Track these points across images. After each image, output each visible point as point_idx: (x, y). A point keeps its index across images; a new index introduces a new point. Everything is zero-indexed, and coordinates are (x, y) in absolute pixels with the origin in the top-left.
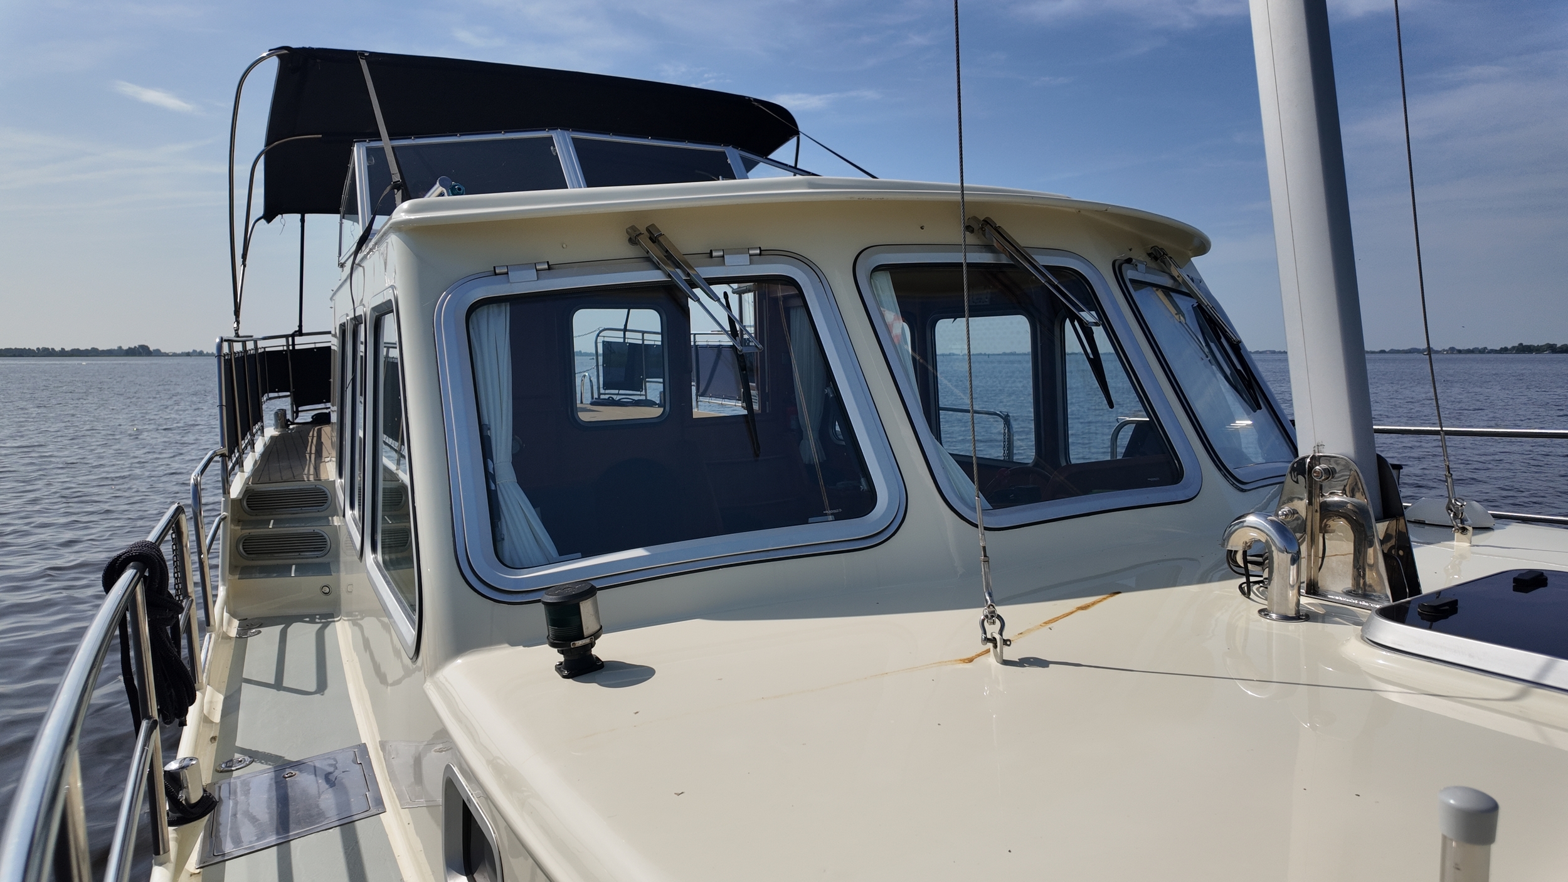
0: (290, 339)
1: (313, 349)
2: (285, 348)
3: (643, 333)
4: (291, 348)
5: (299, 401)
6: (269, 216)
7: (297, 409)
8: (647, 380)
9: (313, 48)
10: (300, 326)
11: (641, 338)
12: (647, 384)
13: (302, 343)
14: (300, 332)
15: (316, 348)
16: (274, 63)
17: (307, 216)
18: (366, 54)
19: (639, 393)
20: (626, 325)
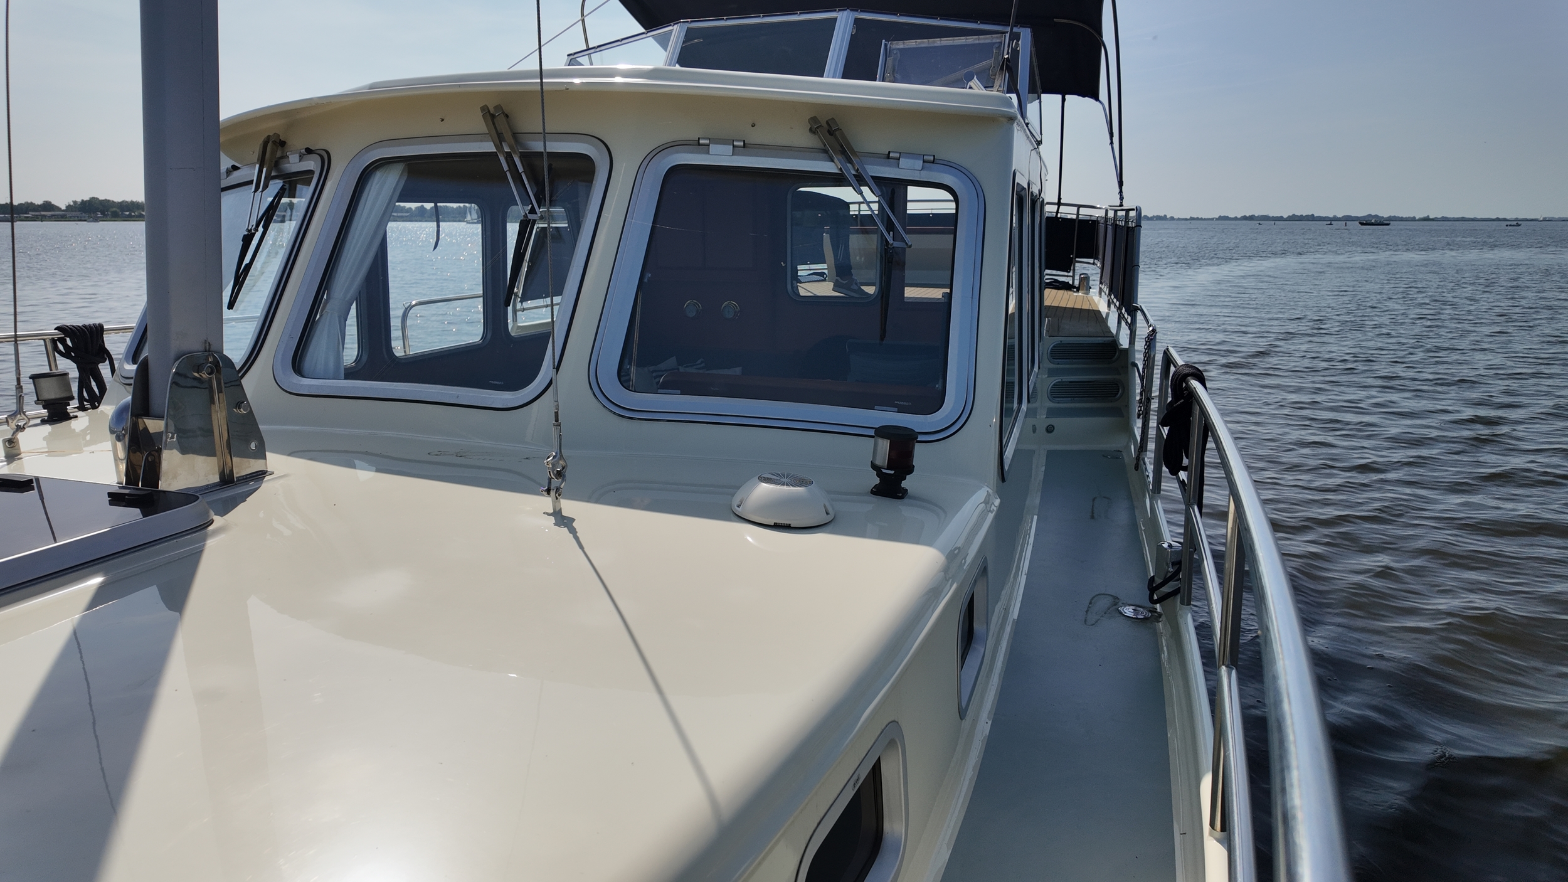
3: (1079, 206)
8: (1077, 259)
11: (1076, 213)
12: (1077, 264)
19: (1066, 274)
20: (1060, 199)
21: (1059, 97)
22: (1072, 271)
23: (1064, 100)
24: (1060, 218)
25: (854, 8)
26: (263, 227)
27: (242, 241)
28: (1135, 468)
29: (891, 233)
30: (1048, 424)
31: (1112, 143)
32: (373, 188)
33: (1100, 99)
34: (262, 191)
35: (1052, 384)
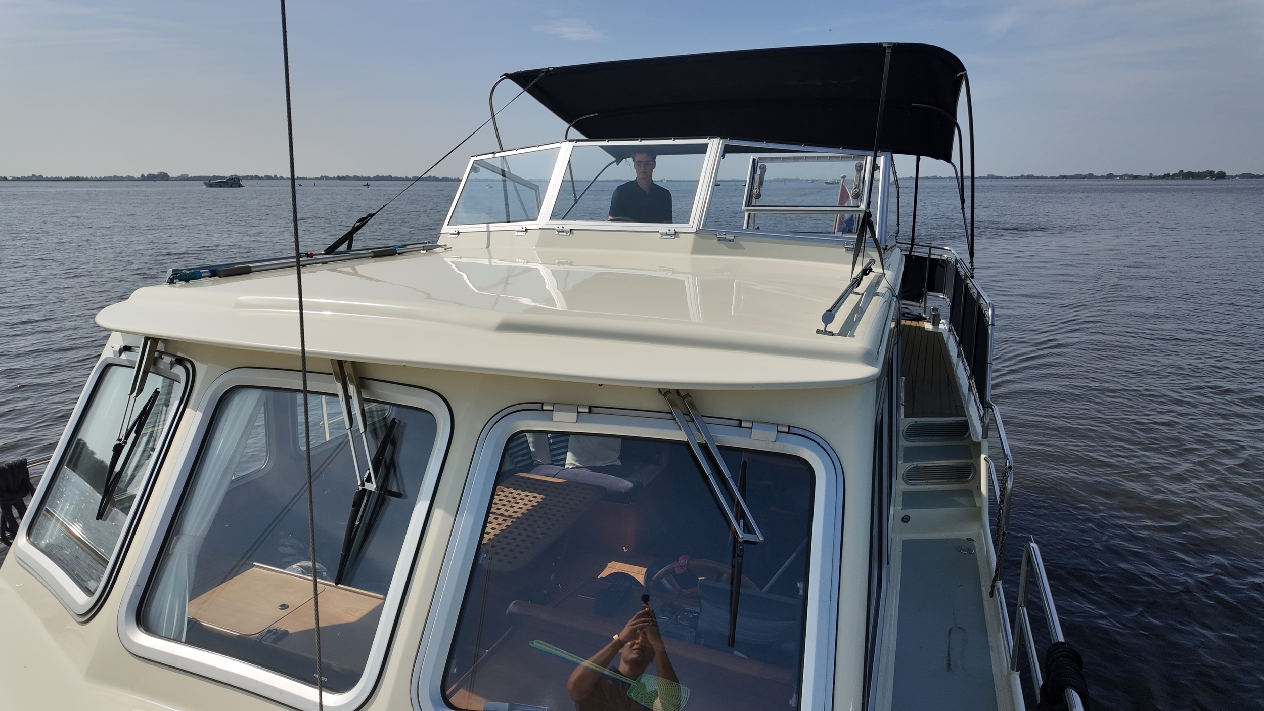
21: (915, 157)
22: (923, 303)
23: (918, 160)
24: (914, 256)
25: (722, 136)
26: (135, 433)
27: (113, 451)
28: (990, 595)
29: (742, 521)
30: (905, 515)
31: (963, 208)
32: (230, 413)
33: (952, 161)
34: (137, 395)
35: (908, 468)
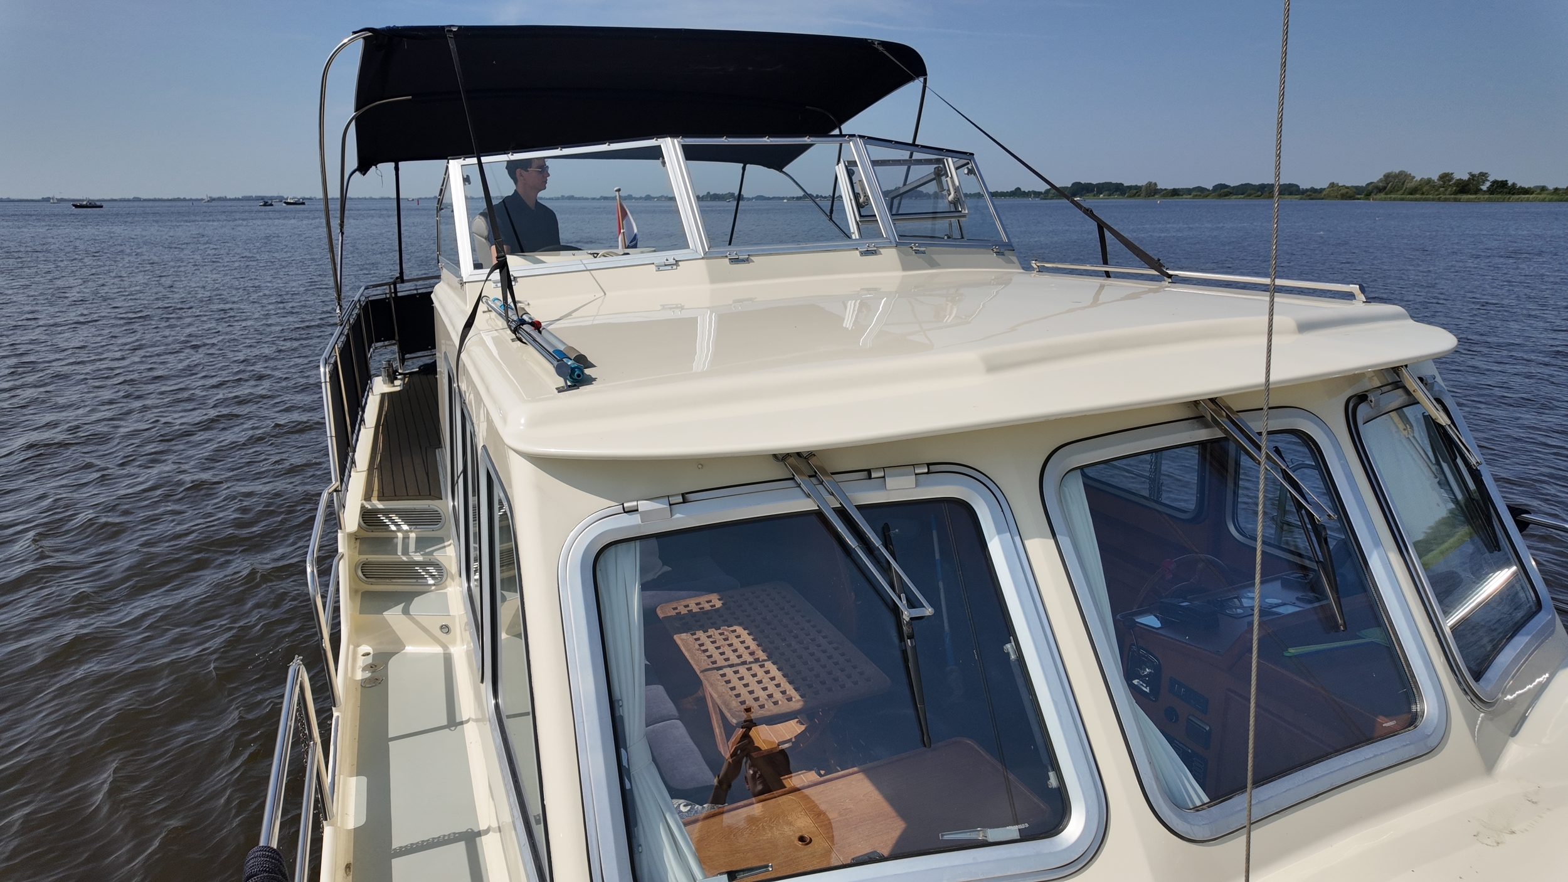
0: (392, 286)
1: (415, 295)
2: (388, 296)
4: (393, 295)
5: (405, 350)
6: (363, 168)
7: (403, 356)
9: (398, 27)
10: (401, 273)
13: (404, 290)
14: (401, 279)
15: (418, 294)
16: (360, 43)
17: (401, 164)
18: (455, 29)
